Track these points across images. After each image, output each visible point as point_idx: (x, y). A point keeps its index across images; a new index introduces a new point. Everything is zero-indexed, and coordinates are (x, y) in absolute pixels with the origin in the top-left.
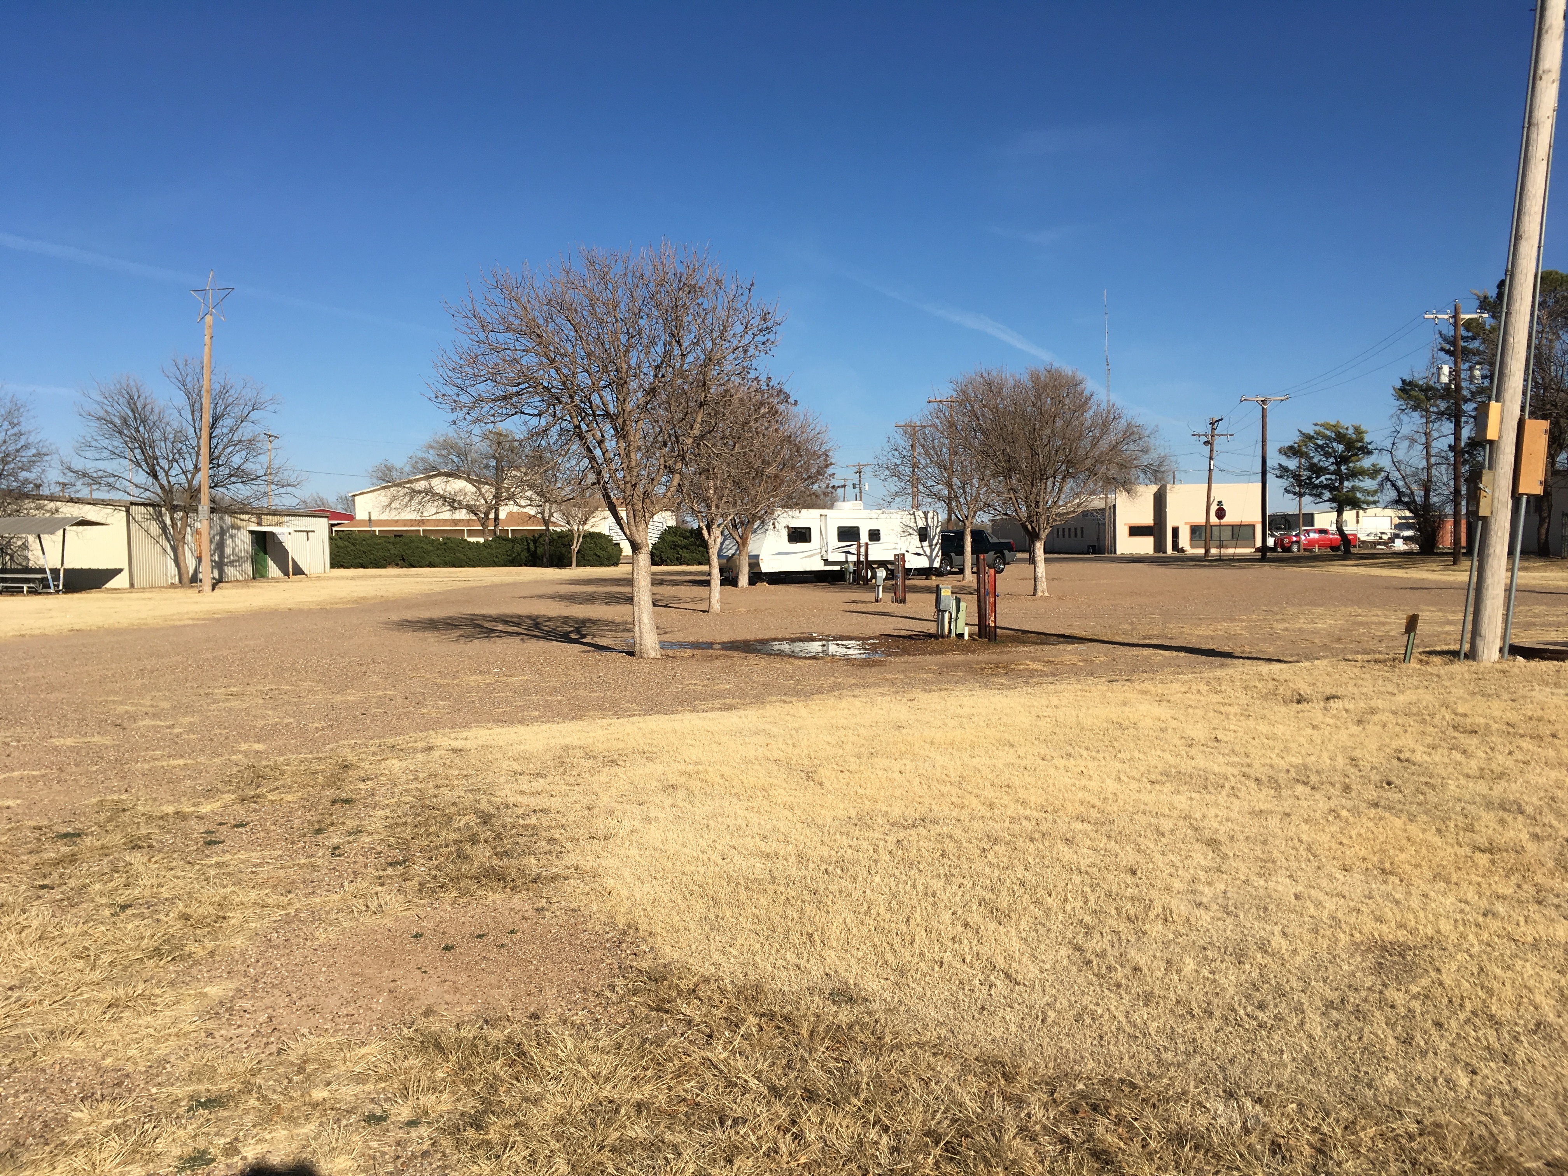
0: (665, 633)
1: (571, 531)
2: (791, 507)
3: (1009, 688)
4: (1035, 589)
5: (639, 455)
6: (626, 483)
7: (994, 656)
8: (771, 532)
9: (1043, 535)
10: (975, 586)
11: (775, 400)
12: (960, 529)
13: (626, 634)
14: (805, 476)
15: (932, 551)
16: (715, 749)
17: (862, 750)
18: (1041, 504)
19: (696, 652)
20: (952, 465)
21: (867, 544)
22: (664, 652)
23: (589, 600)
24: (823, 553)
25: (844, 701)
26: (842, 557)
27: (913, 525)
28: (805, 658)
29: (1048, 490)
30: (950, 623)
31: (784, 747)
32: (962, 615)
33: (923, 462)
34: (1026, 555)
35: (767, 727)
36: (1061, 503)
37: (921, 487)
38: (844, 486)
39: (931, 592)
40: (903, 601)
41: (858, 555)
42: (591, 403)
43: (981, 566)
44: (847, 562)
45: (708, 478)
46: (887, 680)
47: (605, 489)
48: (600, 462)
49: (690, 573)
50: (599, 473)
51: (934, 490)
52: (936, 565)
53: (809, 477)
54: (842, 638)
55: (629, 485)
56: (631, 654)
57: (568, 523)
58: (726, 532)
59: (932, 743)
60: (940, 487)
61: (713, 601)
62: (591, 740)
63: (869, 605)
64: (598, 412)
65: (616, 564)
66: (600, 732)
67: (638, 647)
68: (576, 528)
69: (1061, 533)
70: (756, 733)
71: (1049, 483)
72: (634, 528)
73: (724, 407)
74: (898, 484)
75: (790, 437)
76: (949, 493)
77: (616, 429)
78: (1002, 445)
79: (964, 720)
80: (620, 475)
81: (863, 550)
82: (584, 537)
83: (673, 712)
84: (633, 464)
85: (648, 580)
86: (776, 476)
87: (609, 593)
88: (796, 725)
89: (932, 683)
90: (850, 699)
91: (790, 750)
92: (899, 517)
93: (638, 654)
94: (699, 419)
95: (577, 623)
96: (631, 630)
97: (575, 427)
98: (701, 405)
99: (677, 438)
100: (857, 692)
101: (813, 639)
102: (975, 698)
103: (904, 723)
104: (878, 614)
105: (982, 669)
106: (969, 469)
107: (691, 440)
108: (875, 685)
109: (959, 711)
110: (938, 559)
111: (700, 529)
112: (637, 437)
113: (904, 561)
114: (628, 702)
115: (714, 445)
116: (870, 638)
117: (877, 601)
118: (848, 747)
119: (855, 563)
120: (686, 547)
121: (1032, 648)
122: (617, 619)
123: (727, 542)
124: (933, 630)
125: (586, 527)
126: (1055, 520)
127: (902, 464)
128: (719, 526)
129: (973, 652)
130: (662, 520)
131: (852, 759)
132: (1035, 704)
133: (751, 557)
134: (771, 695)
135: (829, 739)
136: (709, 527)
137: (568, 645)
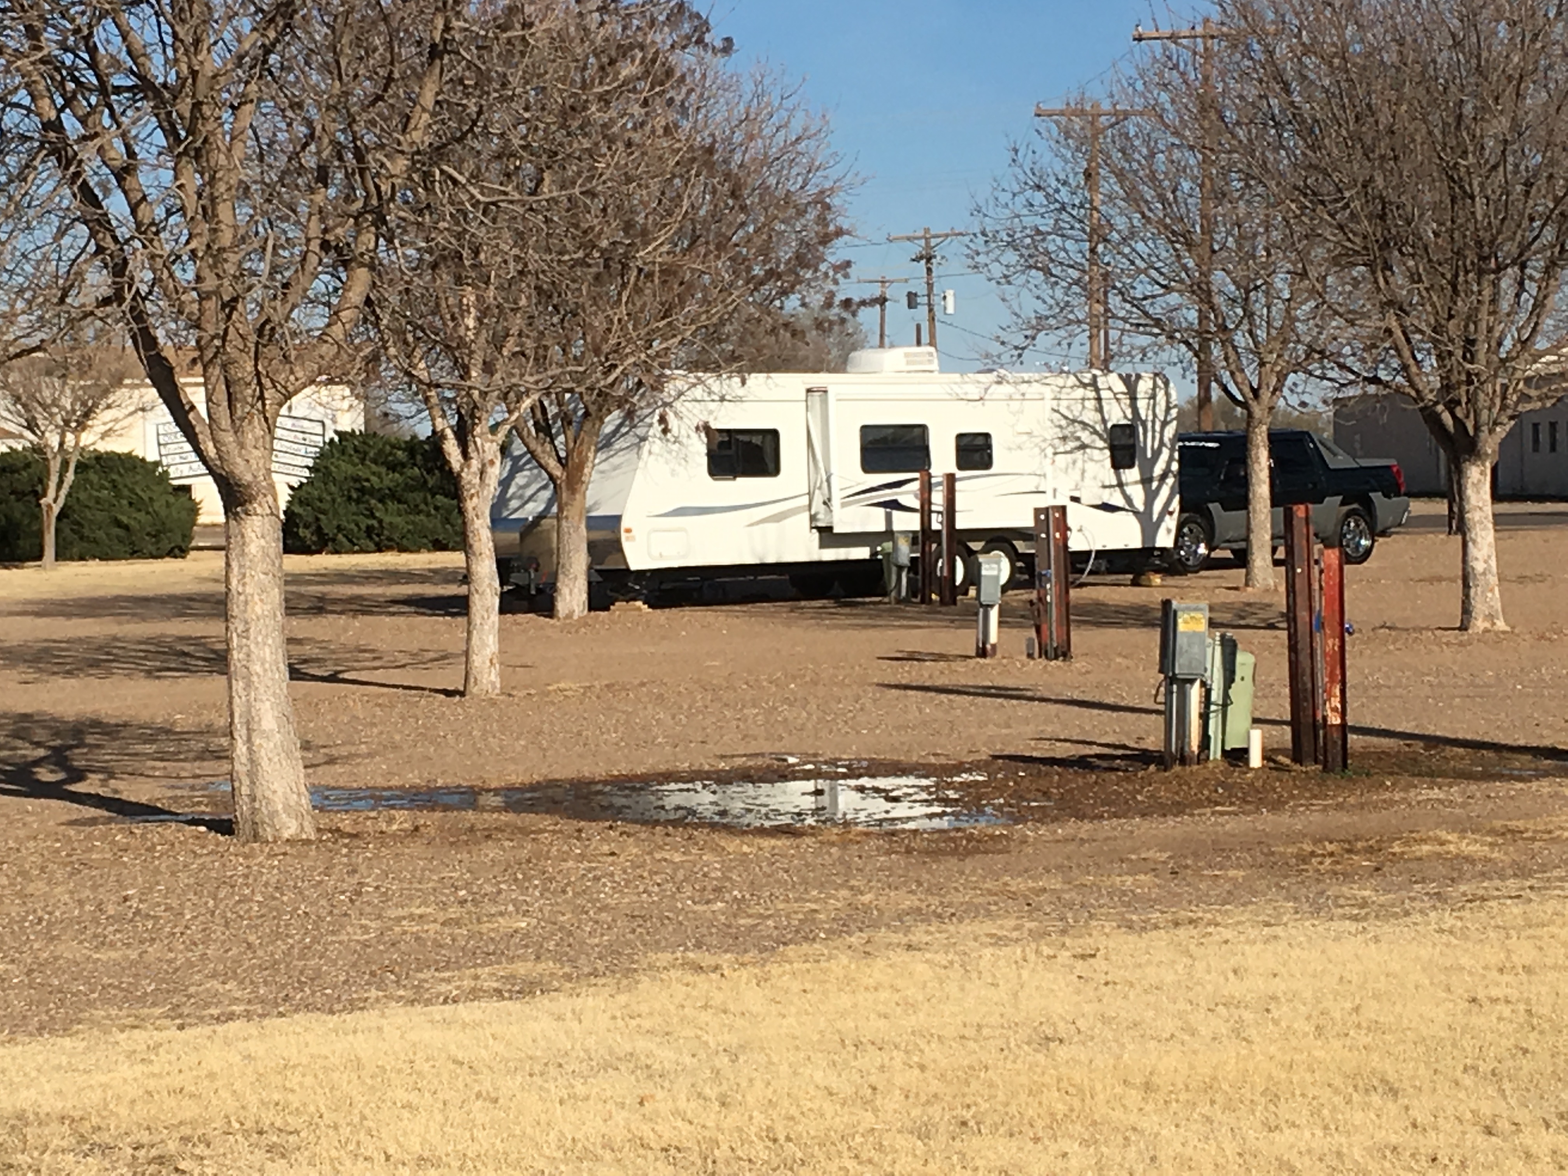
0: (331, 761)
1: (38, 449)
2: (715, 368)
3: (1384, 913)
4: (1466, 611)
5: (244, 211)
6: (203, 297)
7: (1344, 818)
8: (655, 444)
9: (1490, 444)
10: (1281, 602)
11: (662, 38)
12: (1238, 428)
13: (209, 766)
14: (757, 271)
15: (1150, 497)
16: (480, 1118)
17: (935, 1111)
18: (1482, 348)
19: (424, 818)
20: (1208, 231)
21: (951, 479)
22: (324, 822)
23: (95, 664)
24: (818, 506)
25: (880, 963)
26: (875, 521)
27: (1090, 416)
28: (762, 832)
29: (1505, 306)
30: (1205, 717)
31: (691, 1107)
32: (1241, 691)
33: (1120, 223)
34: (1441, 507)
35: (642, 1044)
36: (1541, 344)
37: (1114, 301)
38: (882, 301)
39: (1149, 624)
40: (1063, 652)
41: (925, 511)
42: (92, 50)
43: (1299, 542)
44: (889, 534)
45: (459, 280)
46: (1013, 896)
47: (139, 316)
48: (123, 233)
49: (410, 577)
50: (119, 269)
51: (1156, 310)
52: (1165, 539)
53: (772, 274)
54: (876, 769)
55: (211, 305)
56: (225, 827)
57: (31, 426)
58: (518, 448)
59: (1147, 1087)
60: (1174, 298)
61: (479, 661)
62: (96, 1097)
63: (959, 666)
64: (118, 80)
65: (179, 551)
66: (125, 1070)
67: (244, 807)
68: (53, 440)
69: (1544, 436)
70: (606, 1066)
71: (1507, 283)
72: (229, 438)
73: (506, 57)
74: (1046, 291)
75: (710, 150)
76: (1202, 317)
77: (171, 132)
78: (1359, 169)
79: (1248, 1016)
80: (186, 274)
81: (938, 498)
82: (81, 467)
83: (352, 1006)
84: (226, 238)
85: (276, 596)
86: (668, 272)
87: (156, 641)
88: (731, 1040)
89: (1152, 903)
90: (900, 957)
91: (711, 1117)
92: (1048, 392)
93: (245, 828)
94: (428, 99)
95: (57, 734)
96: (223, 755)
97: (48, 126)
98: (435, 53)
99: (359, 156)
100: (919, 935)
101: (785, 774)
102: (1281, 946)
103: (1063, 1029)
104: (986, 692)
105: (1304, 858)
106: (1261, 242)
107: (402, 163)
108: (972, 911)
109: (1234, 988)
110: (1171, 522)
111: (437, 438)
112: (238, 152)
113: (1065, 529)
114: (214, 975)
115: (475, 177)
116: (960, 768)
117: (982, 653)
118: (891, 1103)
119: (914, 538)
120: (394, 495)
121: (1455, 792)
122: (183, 721)
123: (520, 479)
124: (1153, 742)
125: (87, 439)
126: (1525, 398)
127: (1057, 230)
128: (494, 429)
129: (1277, 806)
130: (318, 413)
131: (902, 1142)
132: (1464, 961)
133: (593, 523)
134: (657, 946)
135: (834, 1082)
136: (463, 434)
137: (31, 804)
